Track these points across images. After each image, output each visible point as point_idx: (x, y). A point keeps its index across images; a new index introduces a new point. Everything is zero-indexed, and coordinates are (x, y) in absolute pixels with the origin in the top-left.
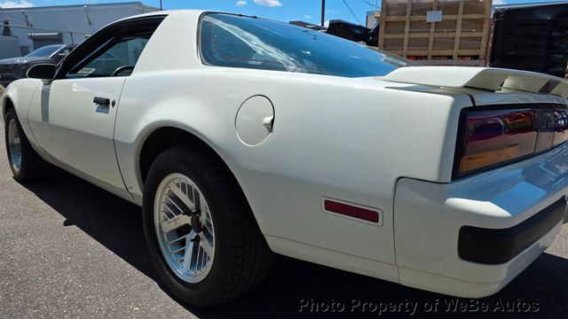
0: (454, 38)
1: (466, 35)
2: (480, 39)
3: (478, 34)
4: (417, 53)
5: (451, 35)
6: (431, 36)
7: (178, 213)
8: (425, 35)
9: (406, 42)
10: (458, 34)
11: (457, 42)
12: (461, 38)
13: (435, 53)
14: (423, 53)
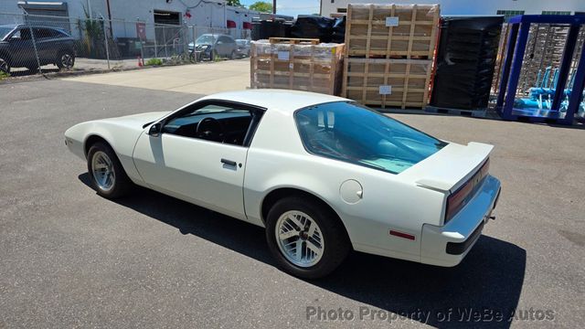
0: (408, 41)
1: (418, 38)
2: (429, 42)
3: (427, 38)
4: (377, 53)
5: (406, 38)
6: (390, 38)
7: (291, 229)
8: (385, 38)
9: (368, 43)
10: (411, 38)
11: (410, 44)
12: (414, 41)
13: (393, 53)
14: (383, 53)
